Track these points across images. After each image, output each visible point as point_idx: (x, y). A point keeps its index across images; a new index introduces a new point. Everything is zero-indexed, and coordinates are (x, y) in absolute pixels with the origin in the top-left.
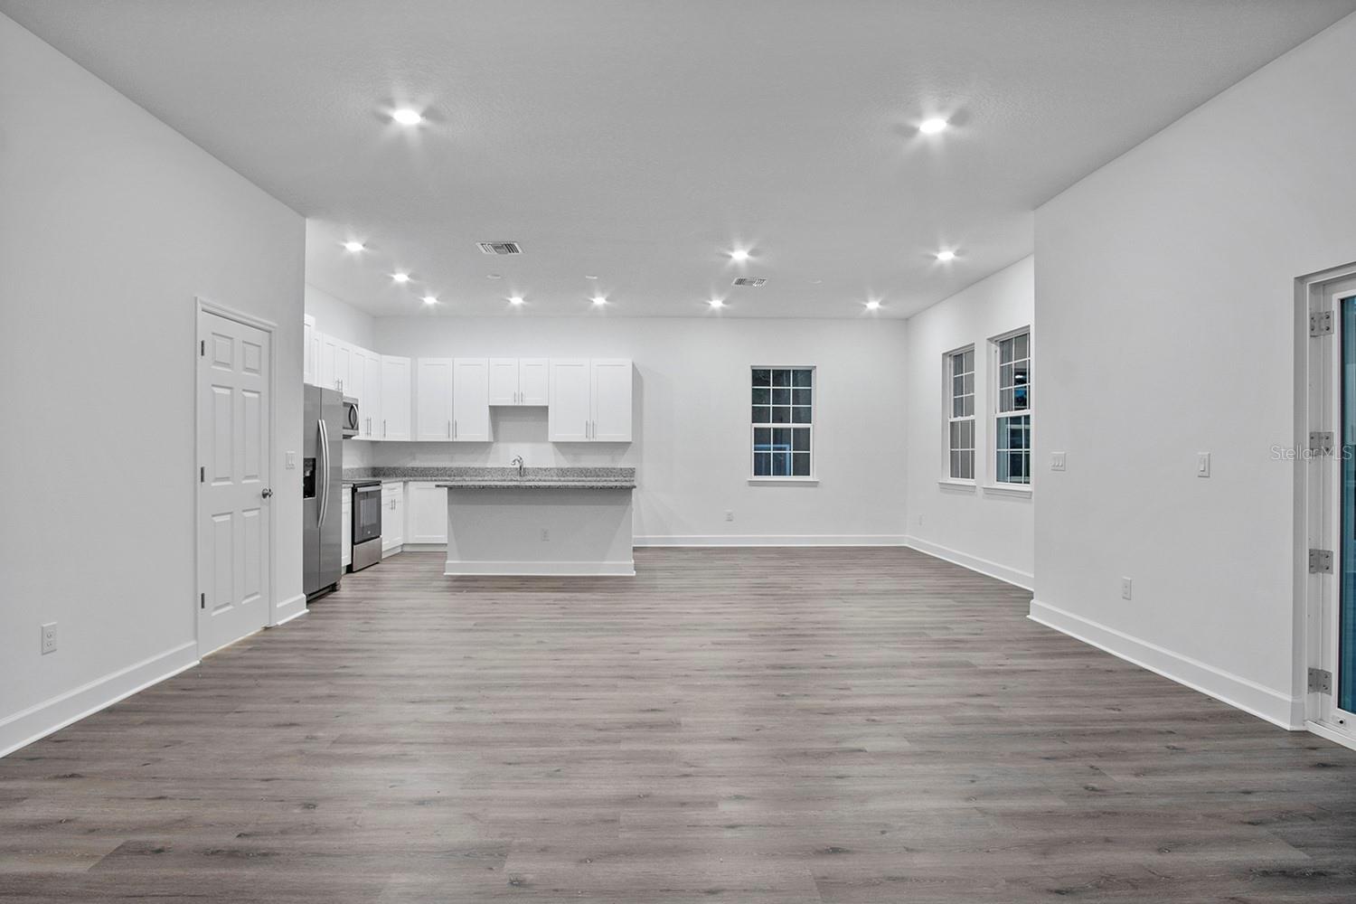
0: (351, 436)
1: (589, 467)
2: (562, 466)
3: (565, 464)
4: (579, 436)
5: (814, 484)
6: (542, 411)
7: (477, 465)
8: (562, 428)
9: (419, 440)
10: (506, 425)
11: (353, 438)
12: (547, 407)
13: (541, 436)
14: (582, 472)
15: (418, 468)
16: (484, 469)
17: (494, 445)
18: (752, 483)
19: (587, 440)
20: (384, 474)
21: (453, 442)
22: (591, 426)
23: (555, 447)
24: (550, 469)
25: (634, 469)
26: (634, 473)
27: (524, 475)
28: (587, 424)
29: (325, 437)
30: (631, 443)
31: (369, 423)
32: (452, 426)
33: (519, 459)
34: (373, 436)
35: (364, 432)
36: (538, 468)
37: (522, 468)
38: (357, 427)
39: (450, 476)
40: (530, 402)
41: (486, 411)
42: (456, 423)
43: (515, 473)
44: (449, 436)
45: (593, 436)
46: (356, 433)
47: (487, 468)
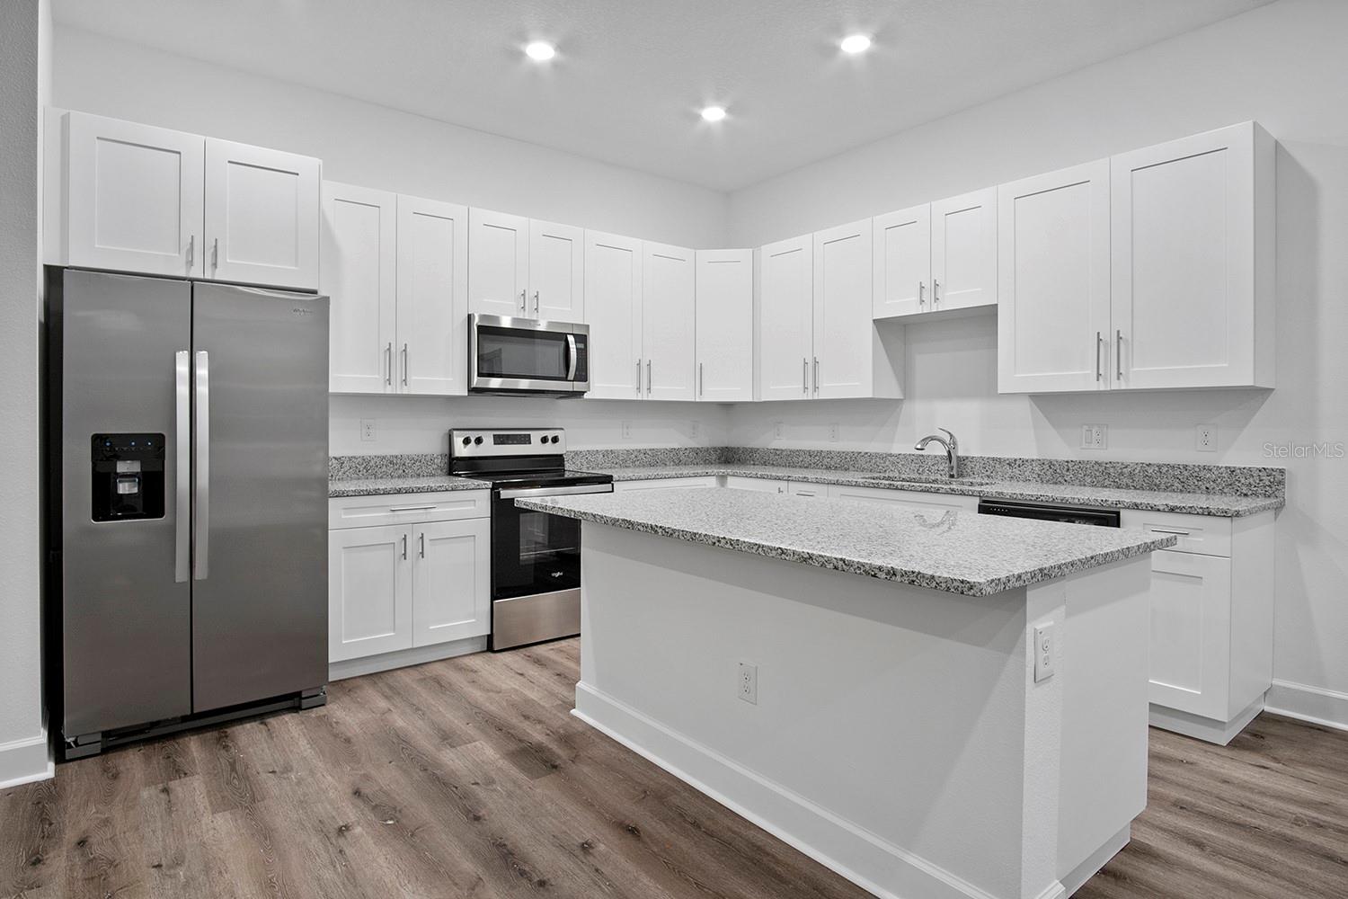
0: (582, 393)
4: (1080, 379)
6: (984, 318)
7: (872, 447)
8: (1034, 358)
9: (763, 400)
10: (929, 361)
11: (586, 396)
12: (993, 309)
13: (985, 386)
14: (1106, 471)
16: (885, 457)
17: (906, 406)
19: (1100, 387)
21: (813, 401)
22: (1112, 347)
23: (1025, 407)
24: (1024, 462)
25: (1282, 472)
26: (1281, 483)
27: (961, 475)
28: (1099, 340)
29: (203, 390)
30: (1273, 389)
31: (644, 371)
32: (812, 368)
33: (947, 439)
34: (663, 391)
35: (633, 385)
36: (993, 459)
37: (954, 460)
38: (582, 375)
39: (828, 468)
40: (956, 298)
41: (869, 330)
42: (816, 363)
43: (944, 466)
44: (805, 388)
45: (1119, 374)
46: (578, 386)
47: (891, 455)
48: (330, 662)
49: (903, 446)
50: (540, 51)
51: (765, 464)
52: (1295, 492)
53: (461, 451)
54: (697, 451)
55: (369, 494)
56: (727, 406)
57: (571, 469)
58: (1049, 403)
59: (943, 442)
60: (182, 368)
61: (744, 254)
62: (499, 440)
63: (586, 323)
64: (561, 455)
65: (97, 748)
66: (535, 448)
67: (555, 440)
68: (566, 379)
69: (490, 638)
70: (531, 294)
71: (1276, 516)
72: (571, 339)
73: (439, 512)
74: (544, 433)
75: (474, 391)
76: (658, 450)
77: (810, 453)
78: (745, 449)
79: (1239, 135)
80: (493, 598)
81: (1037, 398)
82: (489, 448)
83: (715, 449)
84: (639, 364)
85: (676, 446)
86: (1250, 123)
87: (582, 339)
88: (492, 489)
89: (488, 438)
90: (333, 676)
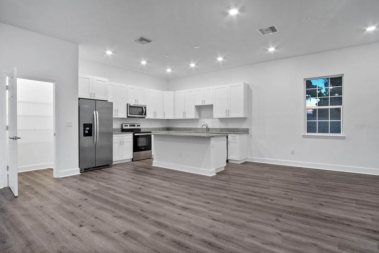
1: (231, 128)
2: (221, 128)
3: (223, 126)
4: (224, 116)
5: (343, 138)
6: (211, 107)
7: (194, 127)
8: (218, 113)
9: (176, 119)
10: (204, 112)
11: (145, 118)
12: (212, 105)
13: (211, 117)
14: (228, 130)
15: (179, 128)
17: (200, 120)
18: (304, 136)
19: (226, 117)
20: (170, 130)
21: (185, 119)
22: (228, 111)
23: (218, 120)
24: (217, 128)
25: (248, 129)
26: (248, 130)
27: (208, 131)
28: (226, 110)
29: (97, 117)
30: (247, 118)
31: (155, 113)
32: (184, 113)
33: (206, 125)
34: (158, 117)
35: (153, 116)
36: (213, 128)
37: (207, 128)
38: (145, 114)
39: (187, 131)
40: (207, 103)
41: (194, 107)
42: (185, 112)
43: (206, 130)
44: (183, 117)
45: (229, 115)
46: (145, 116)
47: (197, 128)
48: (113, 161)
49: (199, 127)
50: (144, 63)
51: (175, 130)
52: (250, 132)
53: (124, 128)
54: (163, 128)
55: (115, 134)
56: (168, 120)
57: (142, 131)
58: (221, 120)
59: (206, 126)
60: (95, 114)
61: (172, 92)
62: (130, 126)
63: (146, 105)
64: (140, 129)
65: (84, 171)
66: (136, 127)
67: (139, 126)
68: (143, 115)
69: (133, 159)
70: (137, 100)
71: (248, 135)
72: (144, 108)
73: (125, 137)
74: (138, 125)
75: (128, 117)
76: (156, 128)
77: (184, 128)
78: (172, 128)
79: (242, 84)
80: (133, 152)
81: (219, 119)
82: (129, 127)
83: (166, 128)
84: (154, 112)
85: (159, 127)
86: (243, 83)
87: (145, 108)
88: (133, 134)
89: (128, 125)
90: (114, 163)
